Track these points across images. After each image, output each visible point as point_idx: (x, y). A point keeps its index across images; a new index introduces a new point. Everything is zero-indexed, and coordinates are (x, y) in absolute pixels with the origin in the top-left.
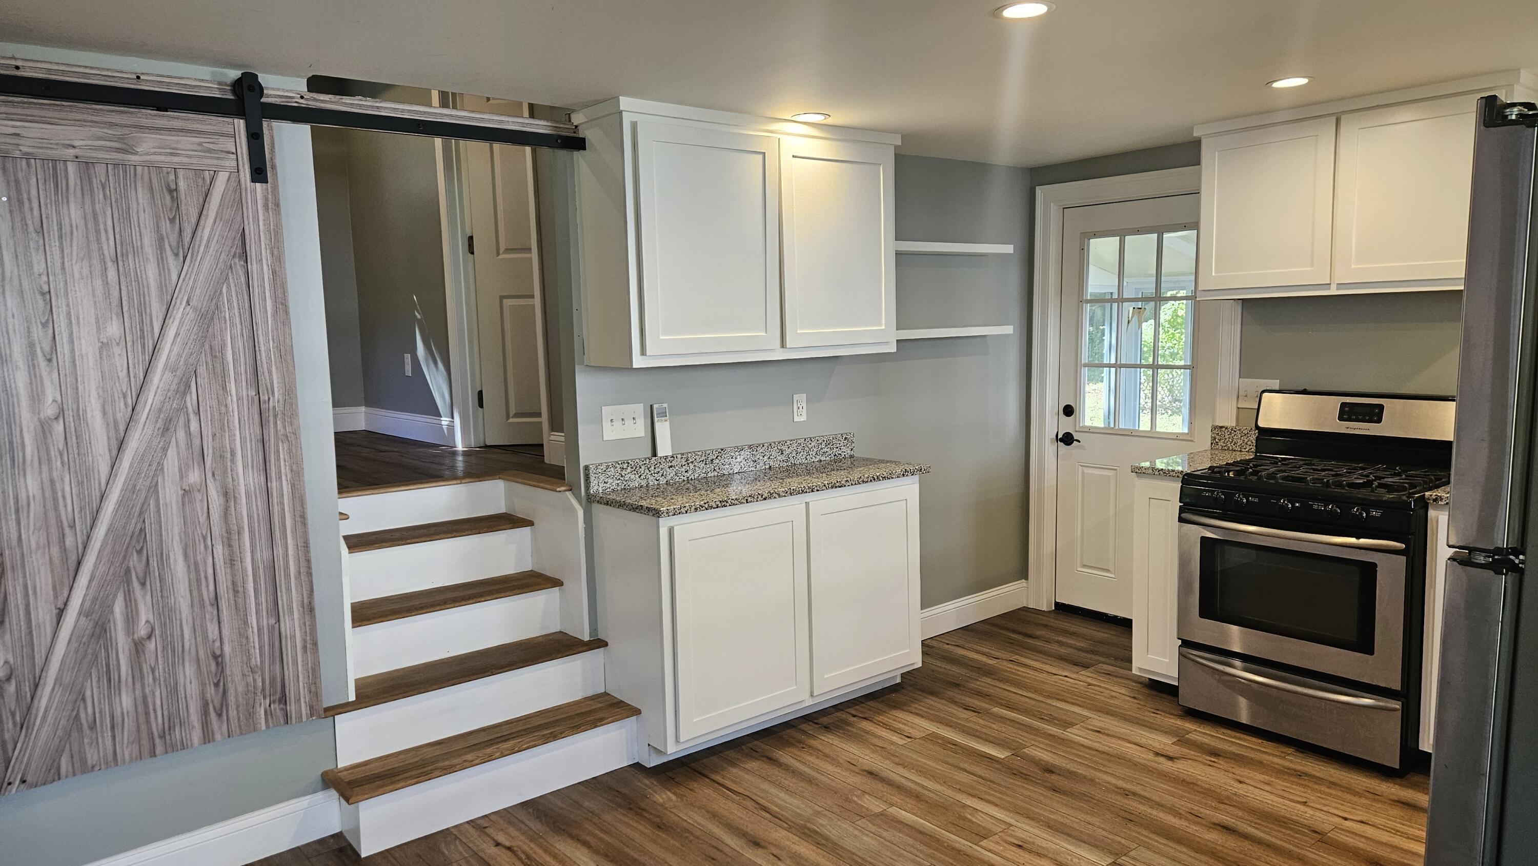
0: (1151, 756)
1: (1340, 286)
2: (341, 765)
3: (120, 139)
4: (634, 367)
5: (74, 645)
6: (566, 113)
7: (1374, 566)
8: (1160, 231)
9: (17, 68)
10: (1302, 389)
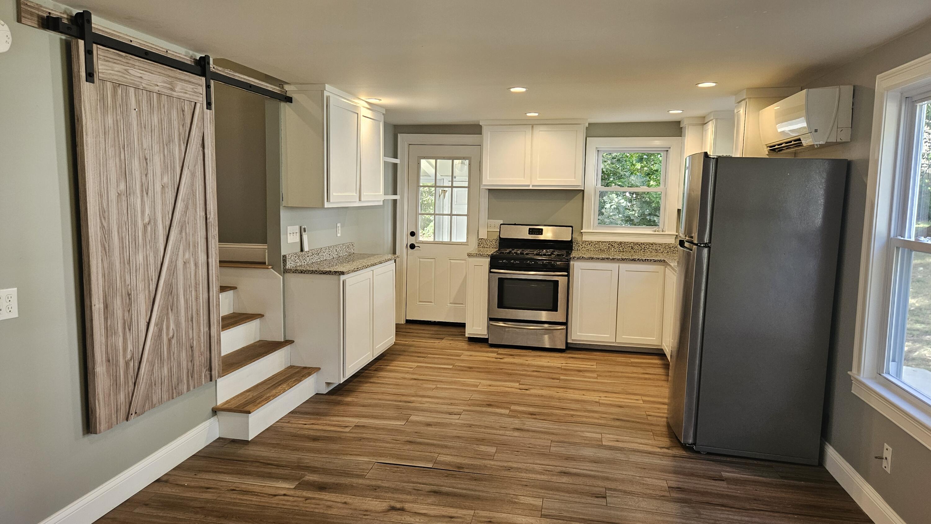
0: (495, 359)
1: (533, 186)
2: (218, 404)
3: (171, 83)
4: (325, 207)
5: (153, 341)
6: (281, 83)
7: (558, 281)
8: (453, 159)
9: (131, 41)
10: (514, 223)
